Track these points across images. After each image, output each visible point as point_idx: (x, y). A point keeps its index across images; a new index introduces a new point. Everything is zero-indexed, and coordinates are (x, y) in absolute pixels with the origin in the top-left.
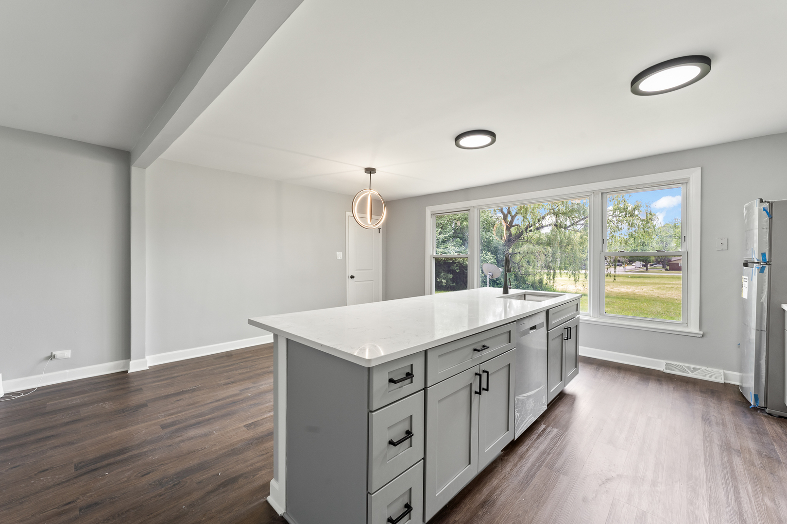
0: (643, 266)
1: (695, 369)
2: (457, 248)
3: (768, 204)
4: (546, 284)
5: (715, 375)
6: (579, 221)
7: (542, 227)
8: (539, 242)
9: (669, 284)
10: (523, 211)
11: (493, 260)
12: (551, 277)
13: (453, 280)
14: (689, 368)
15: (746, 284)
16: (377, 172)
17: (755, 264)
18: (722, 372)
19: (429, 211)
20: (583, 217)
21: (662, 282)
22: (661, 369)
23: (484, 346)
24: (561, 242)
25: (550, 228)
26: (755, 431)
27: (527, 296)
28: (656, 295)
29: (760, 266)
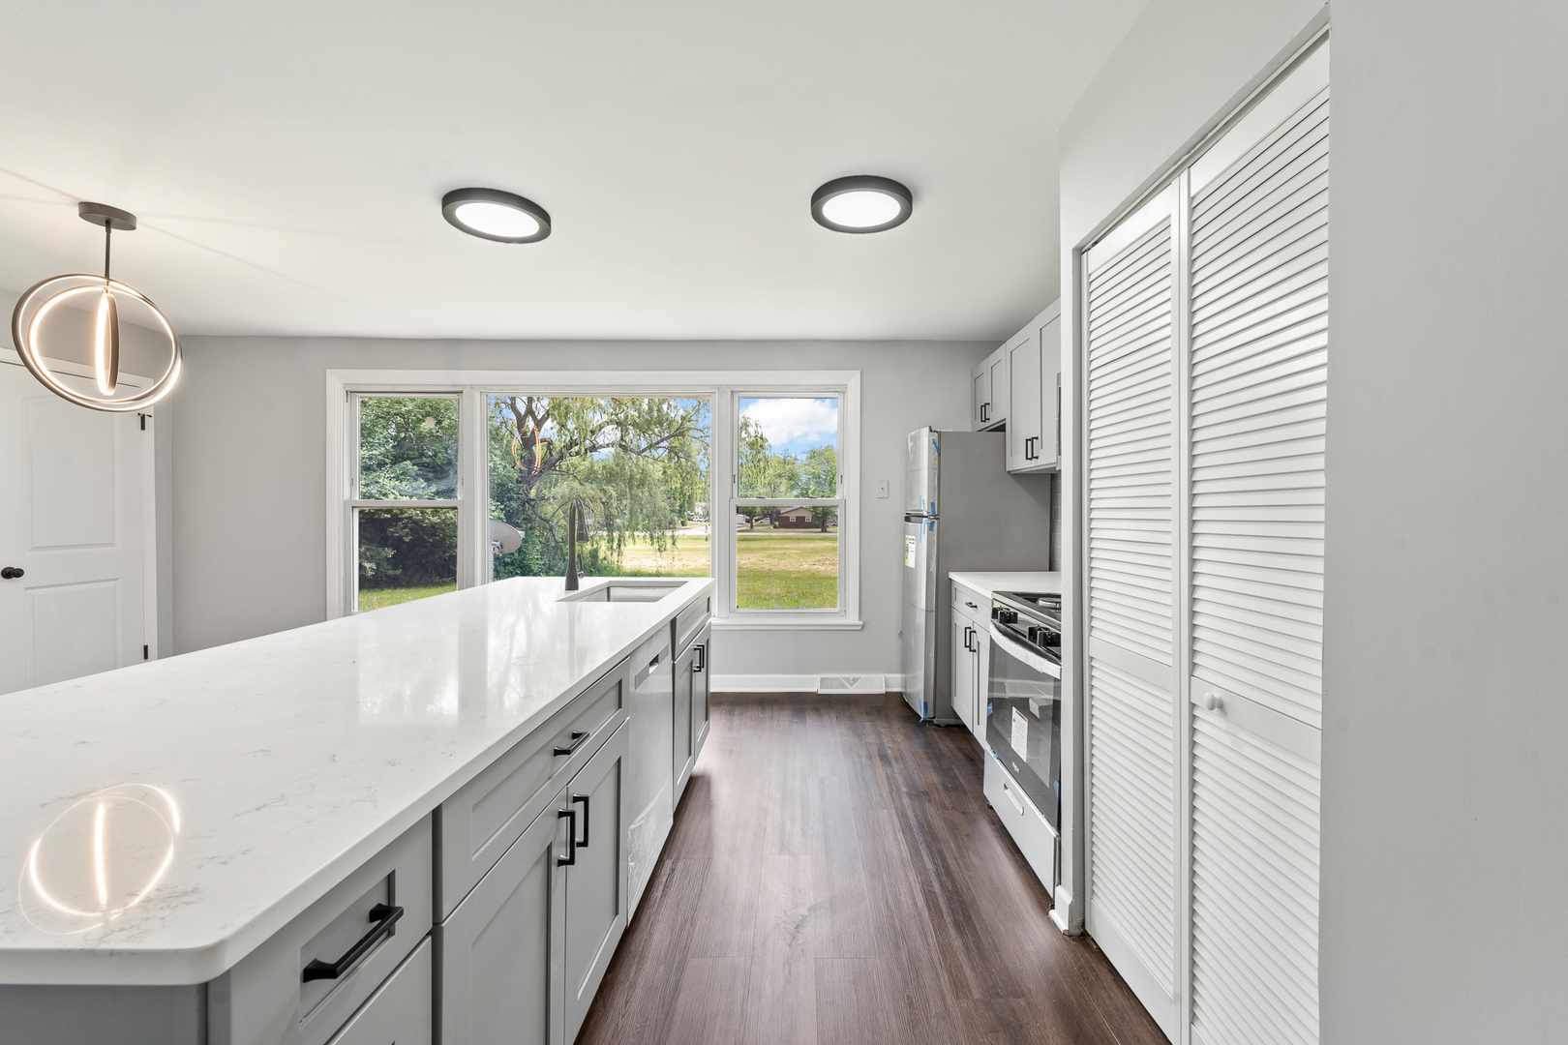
0: (747, 521)
1: (855, 680)
2: (404, 483)
3: (937, 434)
4: (605, 558)
5: (874, 683)
6: (662, 441)
7: (594, 448)
8: (590, 477)
9: (781, 549)
10: (560, 410)
11: (496, 514)
12: (615, 546)
13: (394, 562)
14: (847, 680)
15: (912, 547)
16: (138, 226)
17: (924, 519)
18: (882, 676)
19: (336, 382)
20: (667, 435)
21: (772, 546)
22: (813, 690)
23: (575, 736)
24: (631, 478)
25: (612, 450)
26: (932, 756)
27: (612, 590)
28: (768, 567)
29: (930, 522)
